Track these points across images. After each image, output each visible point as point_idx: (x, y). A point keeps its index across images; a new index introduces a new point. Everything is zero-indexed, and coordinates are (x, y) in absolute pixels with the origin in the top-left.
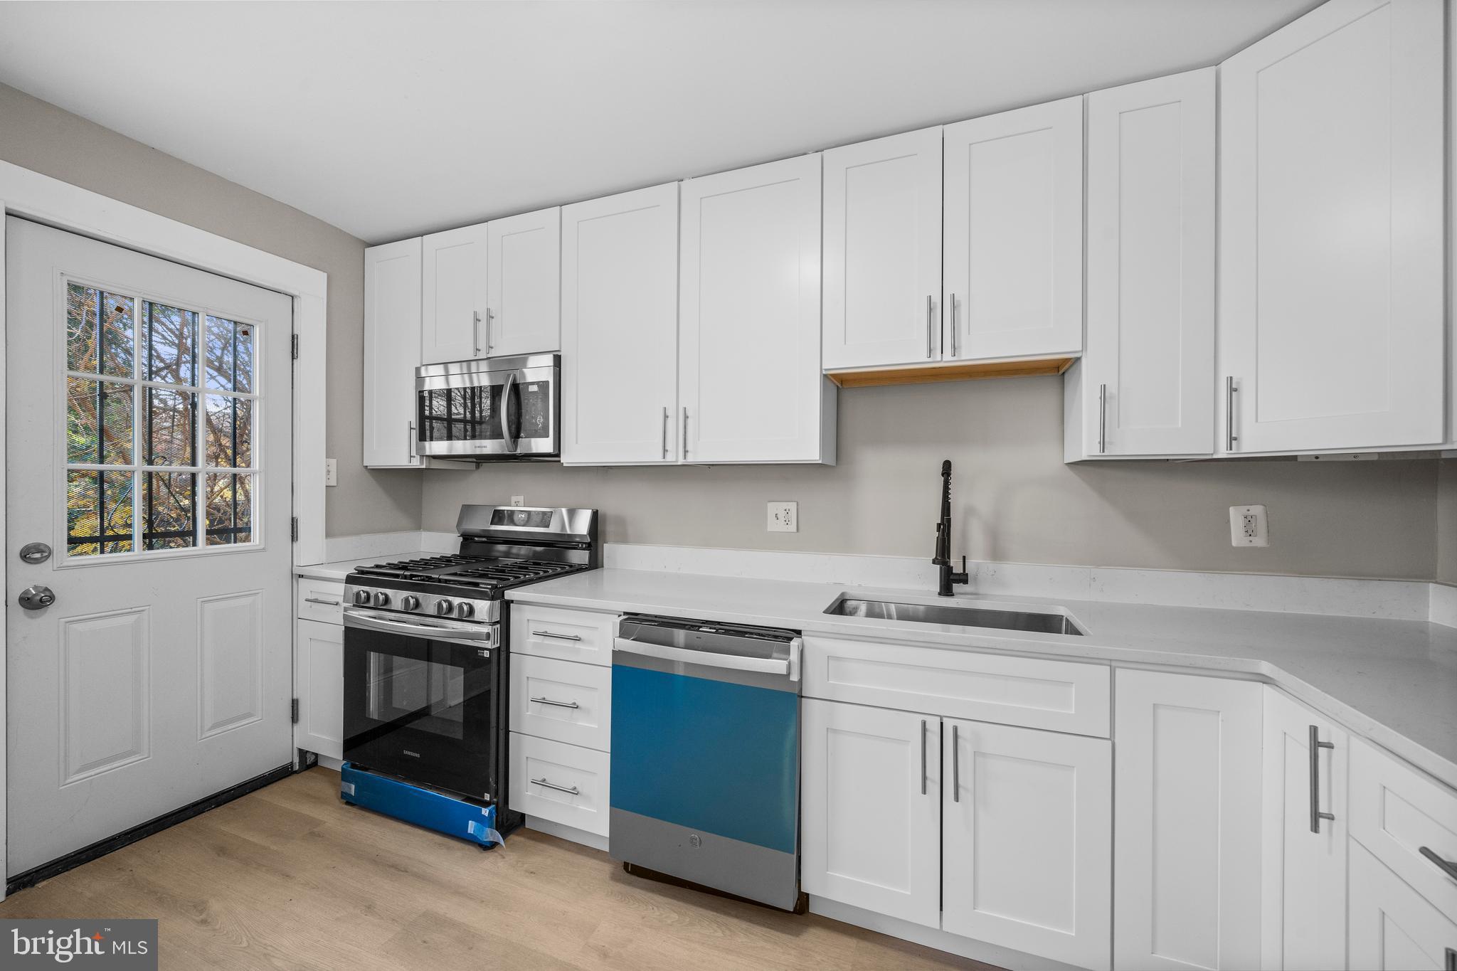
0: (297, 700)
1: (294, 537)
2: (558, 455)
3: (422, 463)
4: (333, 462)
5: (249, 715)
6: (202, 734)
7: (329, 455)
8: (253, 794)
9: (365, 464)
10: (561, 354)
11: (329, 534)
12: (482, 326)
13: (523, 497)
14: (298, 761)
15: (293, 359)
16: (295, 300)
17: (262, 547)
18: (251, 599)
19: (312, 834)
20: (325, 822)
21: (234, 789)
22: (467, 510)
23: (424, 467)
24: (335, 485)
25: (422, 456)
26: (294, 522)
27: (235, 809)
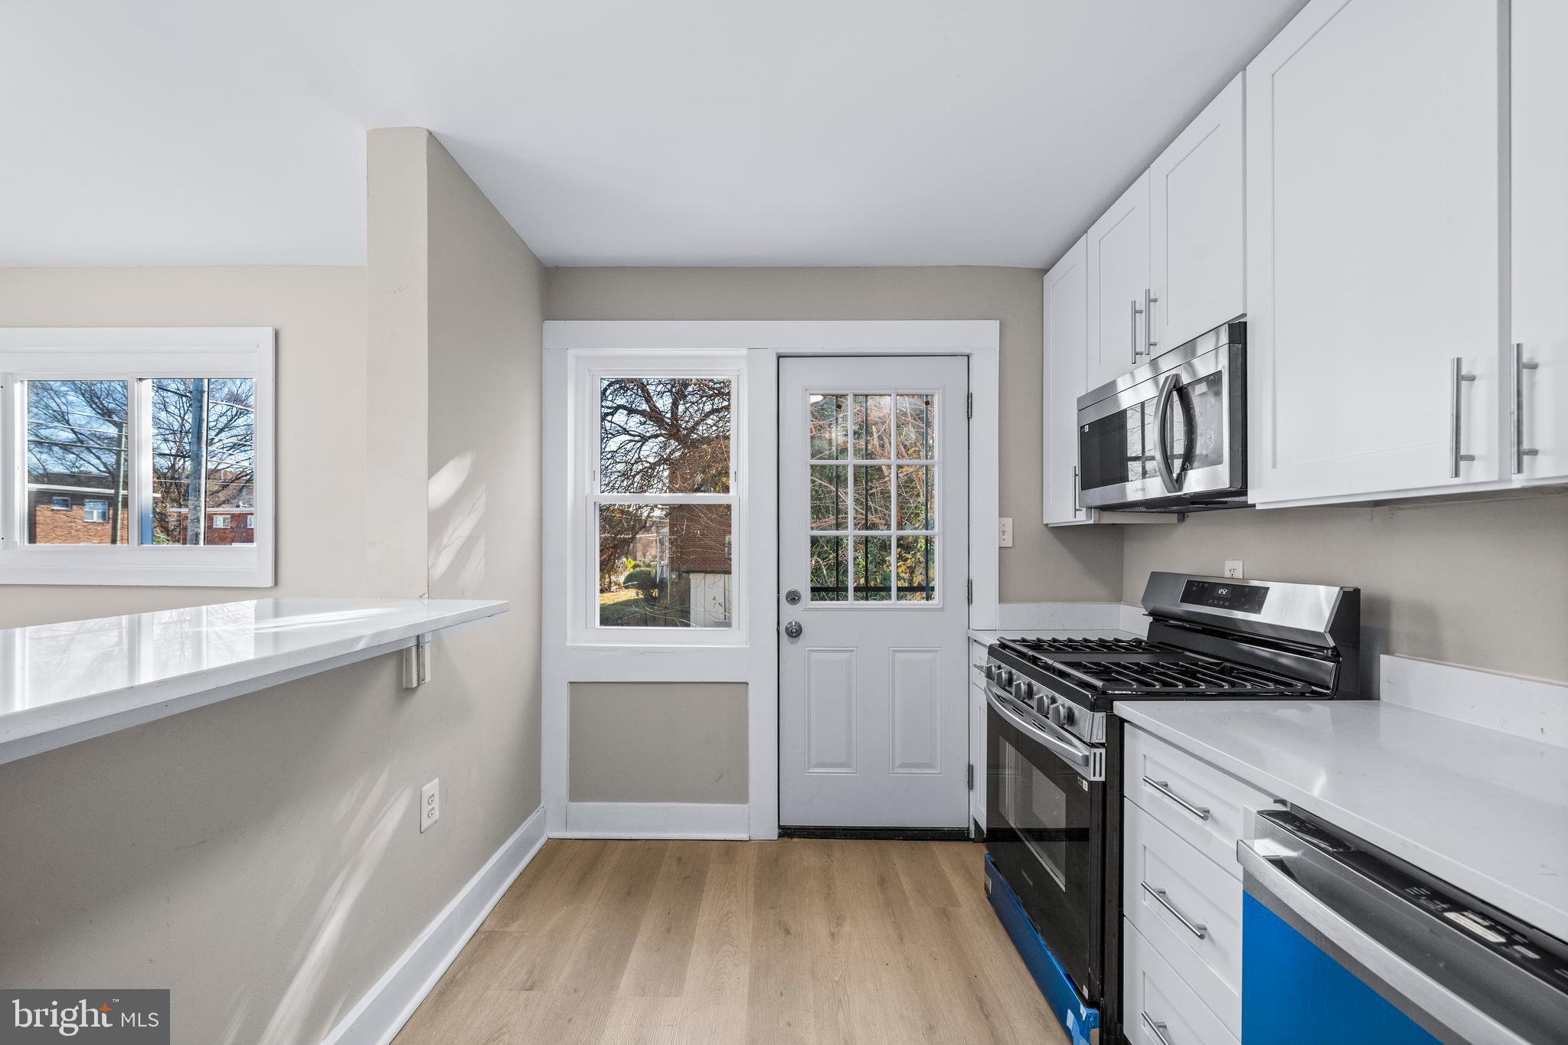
0: (972, 766)
1: (970, 601)
2: (1243, 492)
3: (1089, 517)
4: (1008, 521)
5: (930, 766)
6: (893, 769)
7: (1002, 514)
8: (932, 843)
9: (1045, 522)
10: (1247, 319)
11: (1002, 599)
12: (1141, 319)
13: (1241, 562)
14: (973, 830)
15: (968, 418)
16: (970, 358)
17: (941, 606)
18: (931, 655)
19: (944, 910)
20: (960, 906)
21: (918, 830)
22: (1157, 579)
23: (1092, 522)
24: (1011, 546)
25: (1090, 508)
26: (970, 583)
27: (914, 850)
